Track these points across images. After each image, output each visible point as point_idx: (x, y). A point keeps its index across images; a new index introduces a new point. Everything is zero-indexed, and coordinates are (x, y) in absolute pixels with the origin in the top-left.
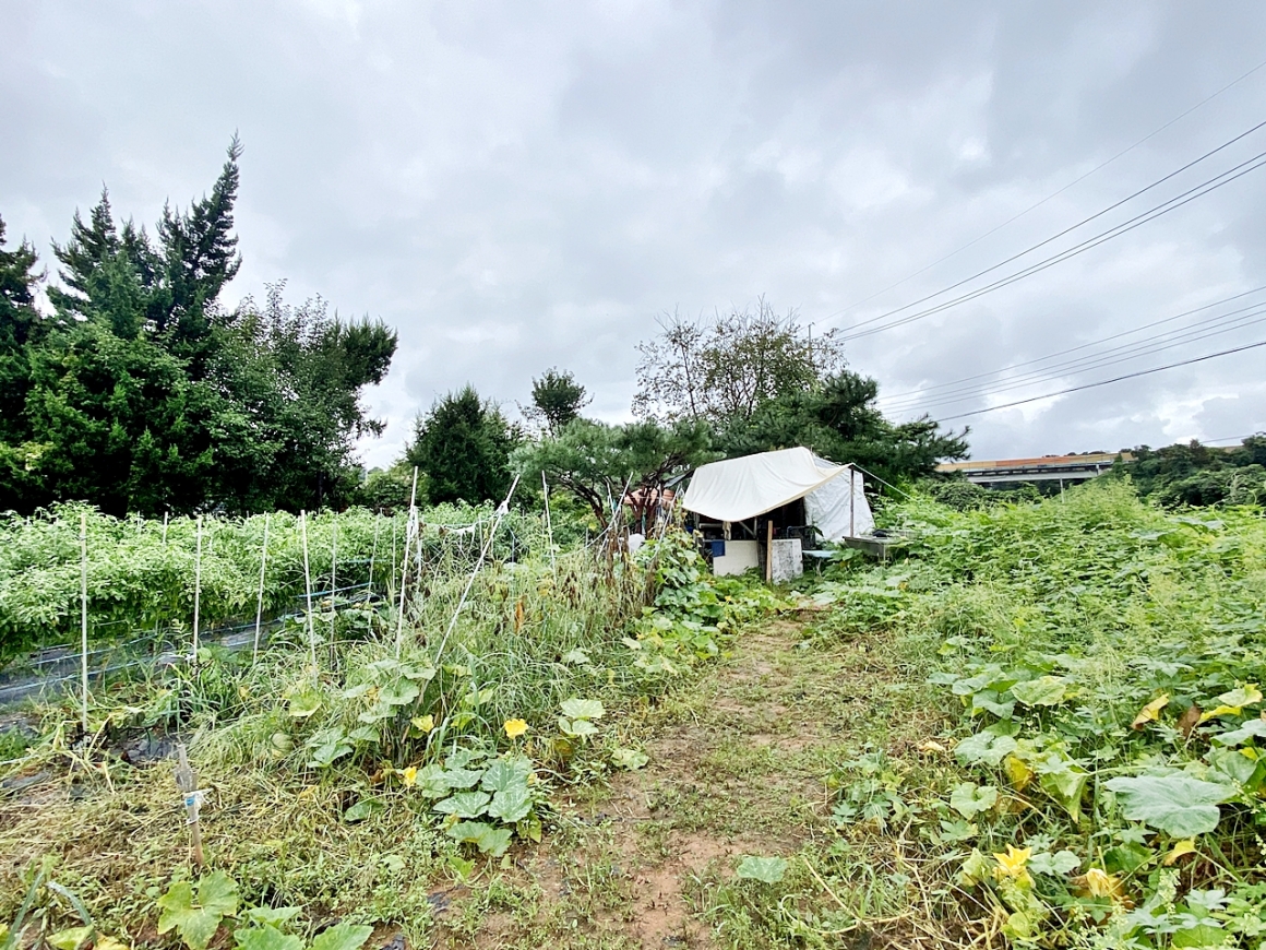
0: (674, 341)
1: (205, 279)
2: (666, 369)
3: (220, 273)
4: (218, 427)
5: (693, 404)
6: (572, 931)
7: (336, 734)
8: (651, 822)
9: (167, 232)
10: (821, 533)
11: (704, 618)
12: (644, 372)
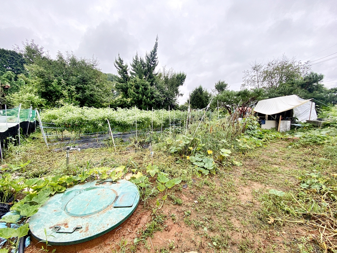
0: (254, 69)
1: (153, 66)
2: (251, 77)
3: (155, 65)
4: (155, 95)
5: (258, 86)
6: (223, 194)
7: (175, 148)
8: (243, 177)
9: (146, 58)
10: (298, 119)
11: (258, 138)
12: (245, 78)
